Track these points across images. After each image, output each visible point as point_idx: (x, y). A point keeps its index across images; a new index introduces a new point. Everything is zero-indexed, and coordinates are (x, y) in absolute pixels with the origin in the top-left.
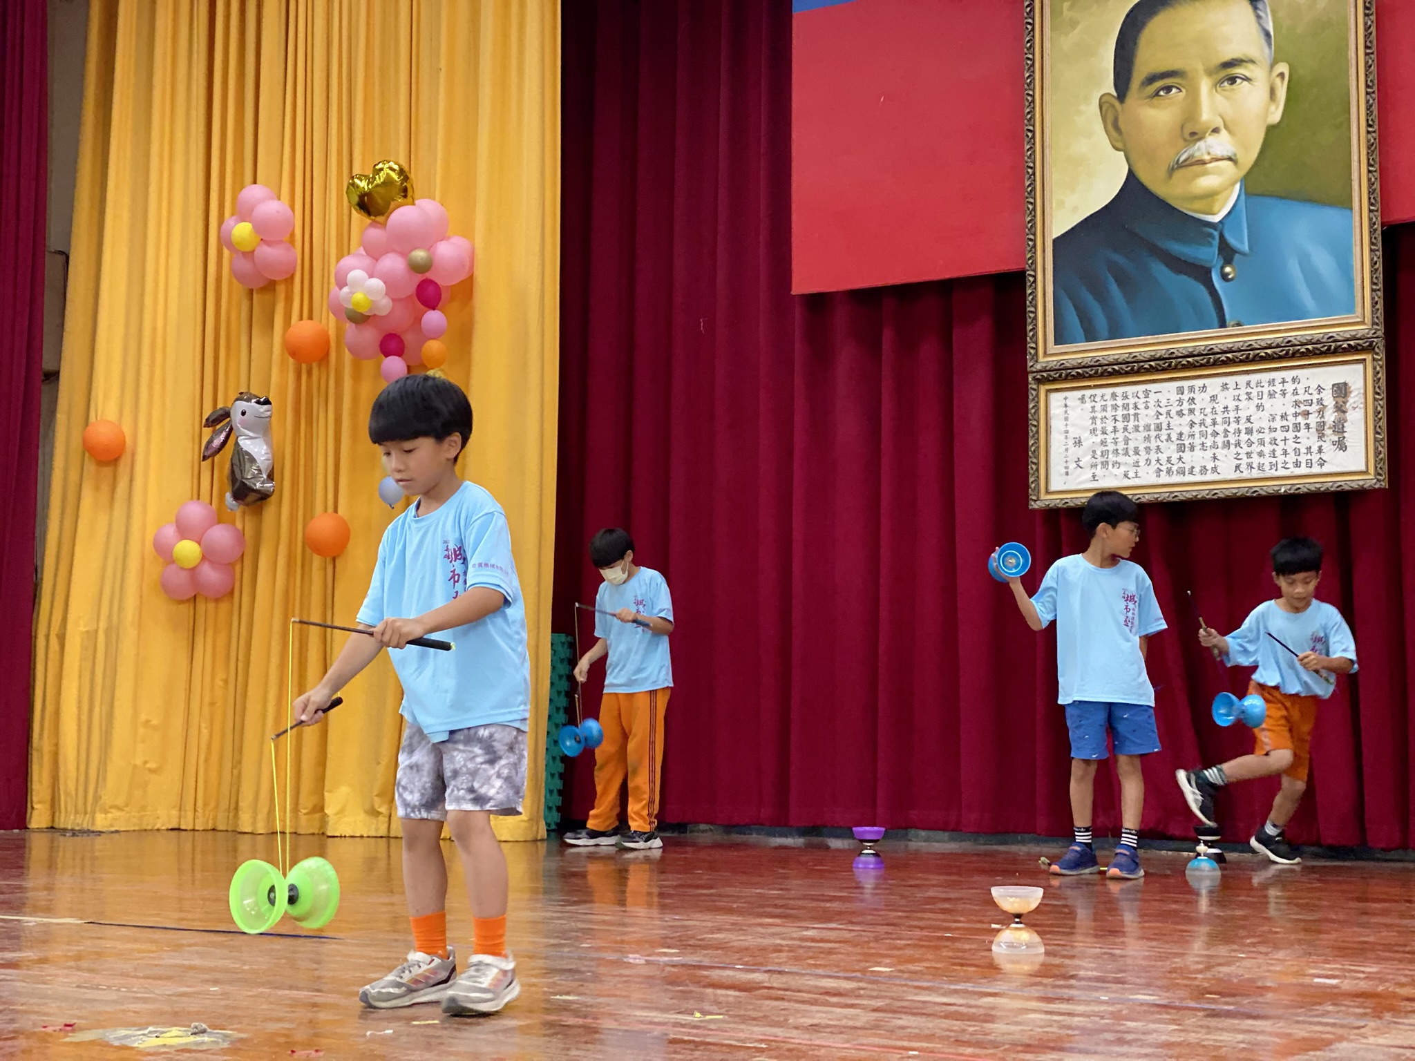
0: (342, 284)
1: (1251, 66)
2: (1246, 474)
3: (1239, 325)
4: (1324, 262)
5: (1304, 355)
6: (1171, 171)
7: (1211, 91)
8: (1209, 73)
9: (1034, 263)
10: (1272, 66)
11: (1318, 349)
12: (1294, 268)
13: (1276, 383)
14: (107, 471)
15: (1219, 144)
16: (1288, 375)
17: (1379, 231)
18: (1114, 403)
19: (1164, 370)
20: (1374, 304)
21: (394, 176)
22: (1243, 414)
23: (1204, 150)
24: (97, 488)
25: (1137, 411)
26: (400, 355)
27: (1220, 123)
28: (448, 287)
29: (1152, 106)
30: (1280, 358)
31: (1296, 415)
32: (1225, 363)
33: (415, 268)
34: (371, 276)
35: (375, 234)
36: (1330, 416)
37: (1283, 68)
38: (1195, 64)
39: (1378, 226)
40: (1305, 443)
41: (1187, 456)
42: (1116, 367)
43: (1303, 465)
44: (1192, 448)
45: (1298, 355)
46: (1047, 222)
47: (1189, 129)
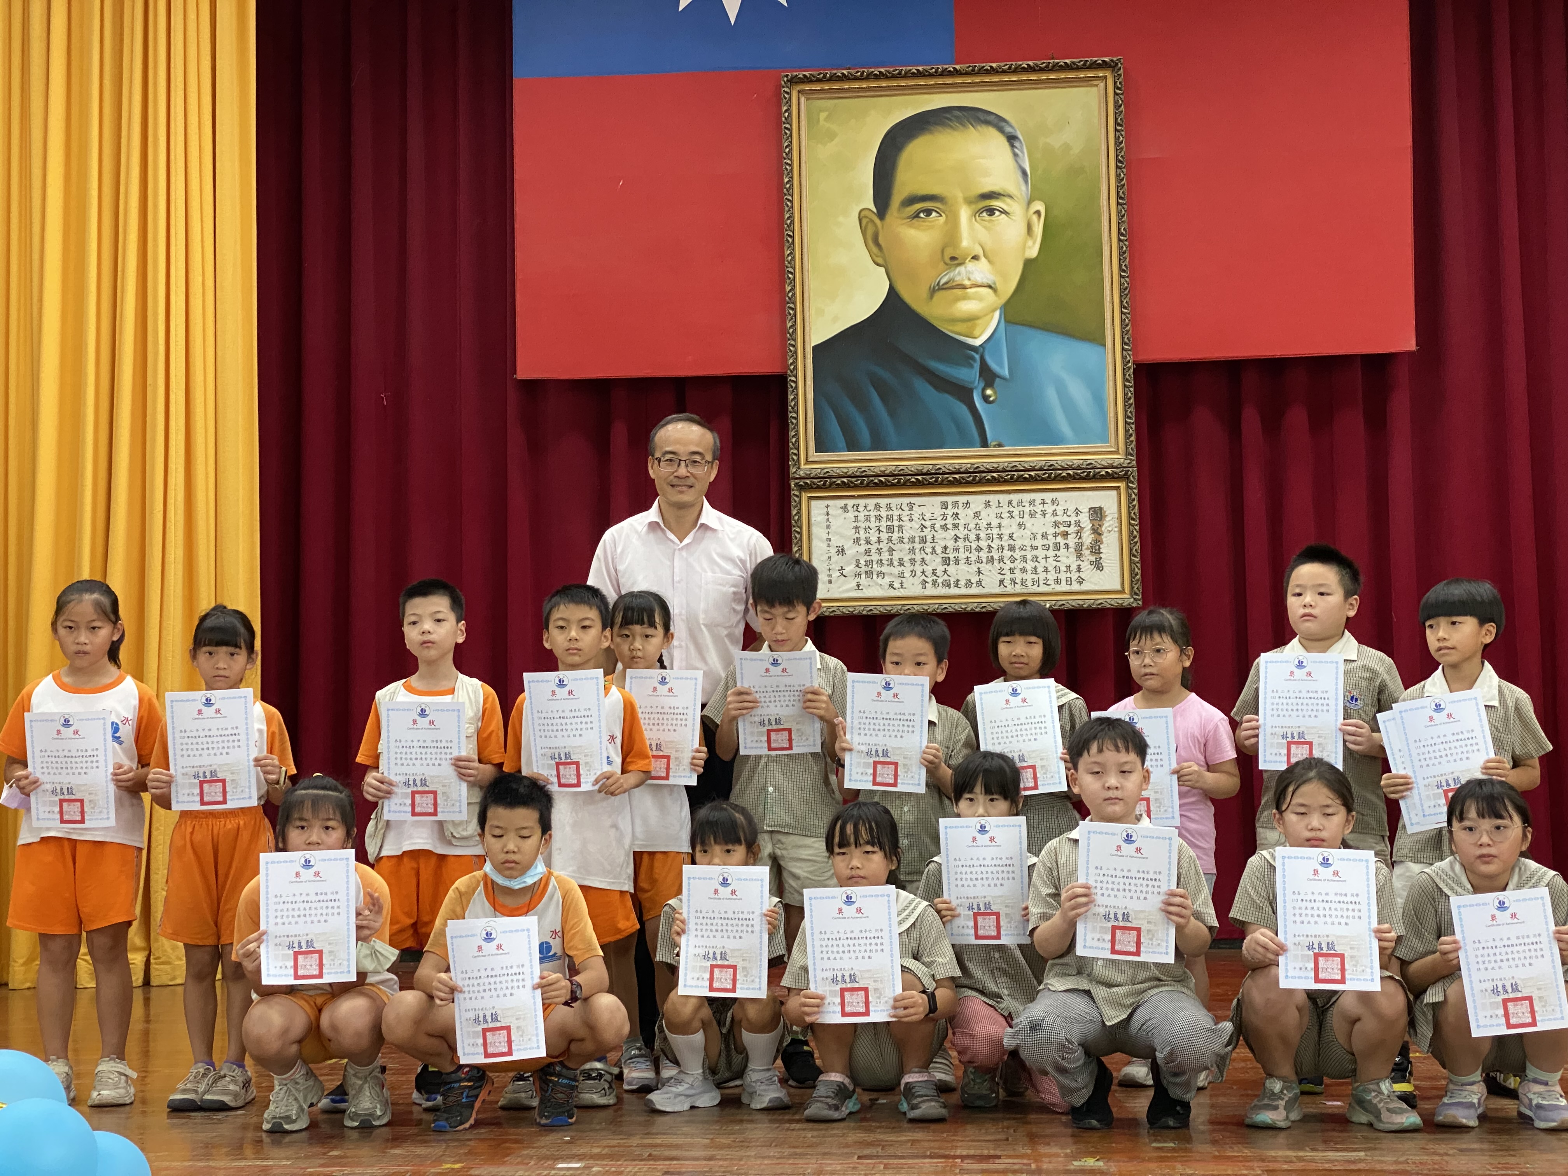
1: (1008, 200)
2: (1010, 589)
3: (1000, 445)
4: (1078, 391)
5: (1064, 479)
6: (934, 291)
7: (970, 220)
8: (969, 202)
9: (796, 368)
10: (1029, 203)
11: (1077, 474)
12: (1051, 395)
13: (1037, 503)
15: (979, 271)
16: (1048, 497)
17: (1132, 370)
18: (878, 513)
19: (930, 485)
20: (1128, 436)
22: (1006, 532)
23: (965, 275)
25: (901, 523)
27: (979, 251)
29: (911, 226)
30: (1043, 480)
31: (1055, 535)
32: (989, 482)
36: (1088, 538)
37: (1039, 206)
38: (956, 194)
39: (1130, 365)
40: (1065, 561)
41: (951, 569)
42: (882, 479)
43: (1063, 582)
44: (957, 561)
45: (1059, 479)
46: (807, 329)
47: (949, 253)
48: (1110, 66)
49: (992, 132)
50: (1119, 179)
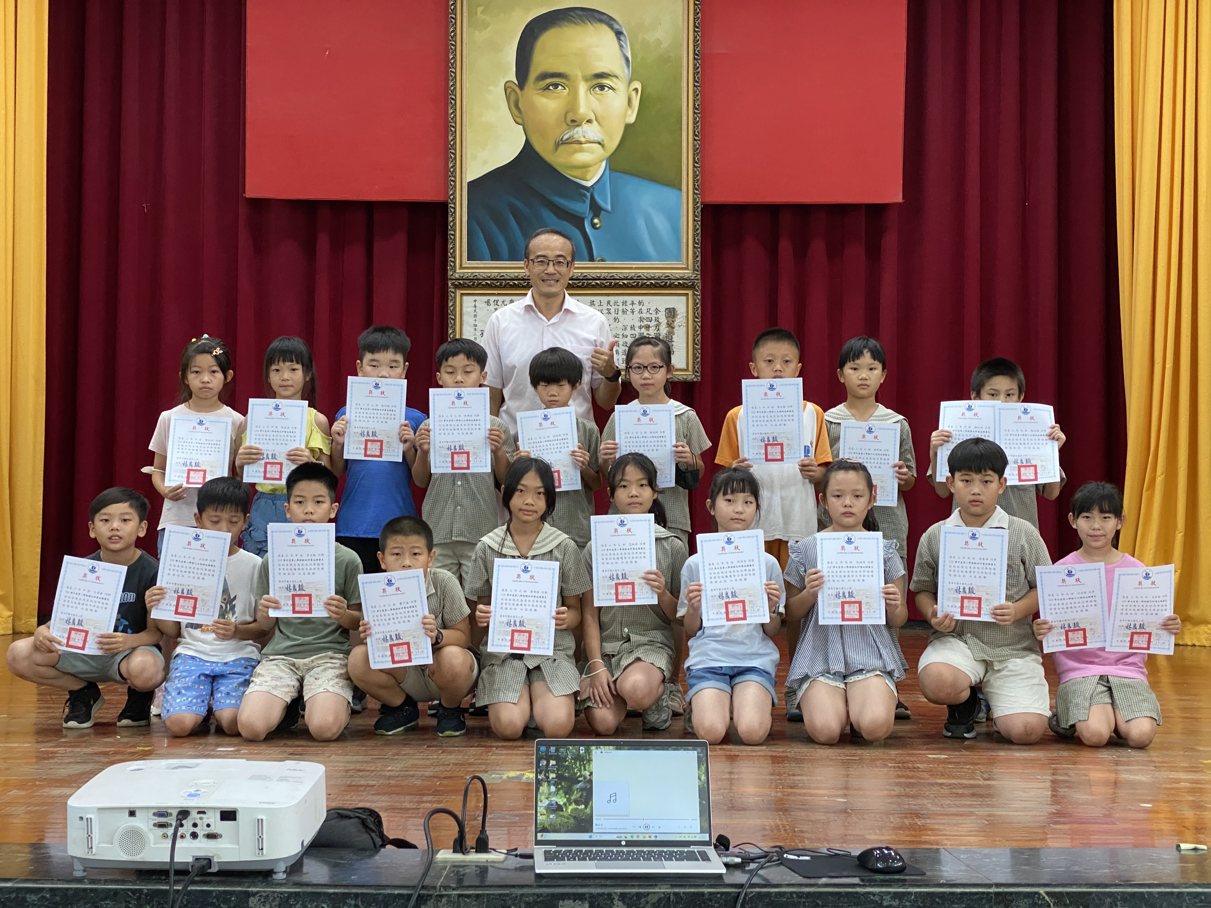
1: (615, 79)
3: (603, 260)
4: (661, 224)
5: (648, 287)
6: (557, 145)
7: (587, 93)
8: (586, 79)
9: (455, 198)
10: (630, 82)
11: (658, 284)
12: (641, 223)
13: (628, 304)
15: (592, 132)
16: (637, 299)
17: (699, 208)
20: (695, 257)
23: (581, 134)
27: (593, 118)
29: (543, 96)
31: (640, 327)
32: (594, 287)
36: (664, 330)
37: (637, 85)
38: (577, 73)
39: (699, 205)
42: (516, 282)
45: (644, 286)
46: (464, 169)
47: (570, 117)
49: (605, 28)
50: (695, 68)
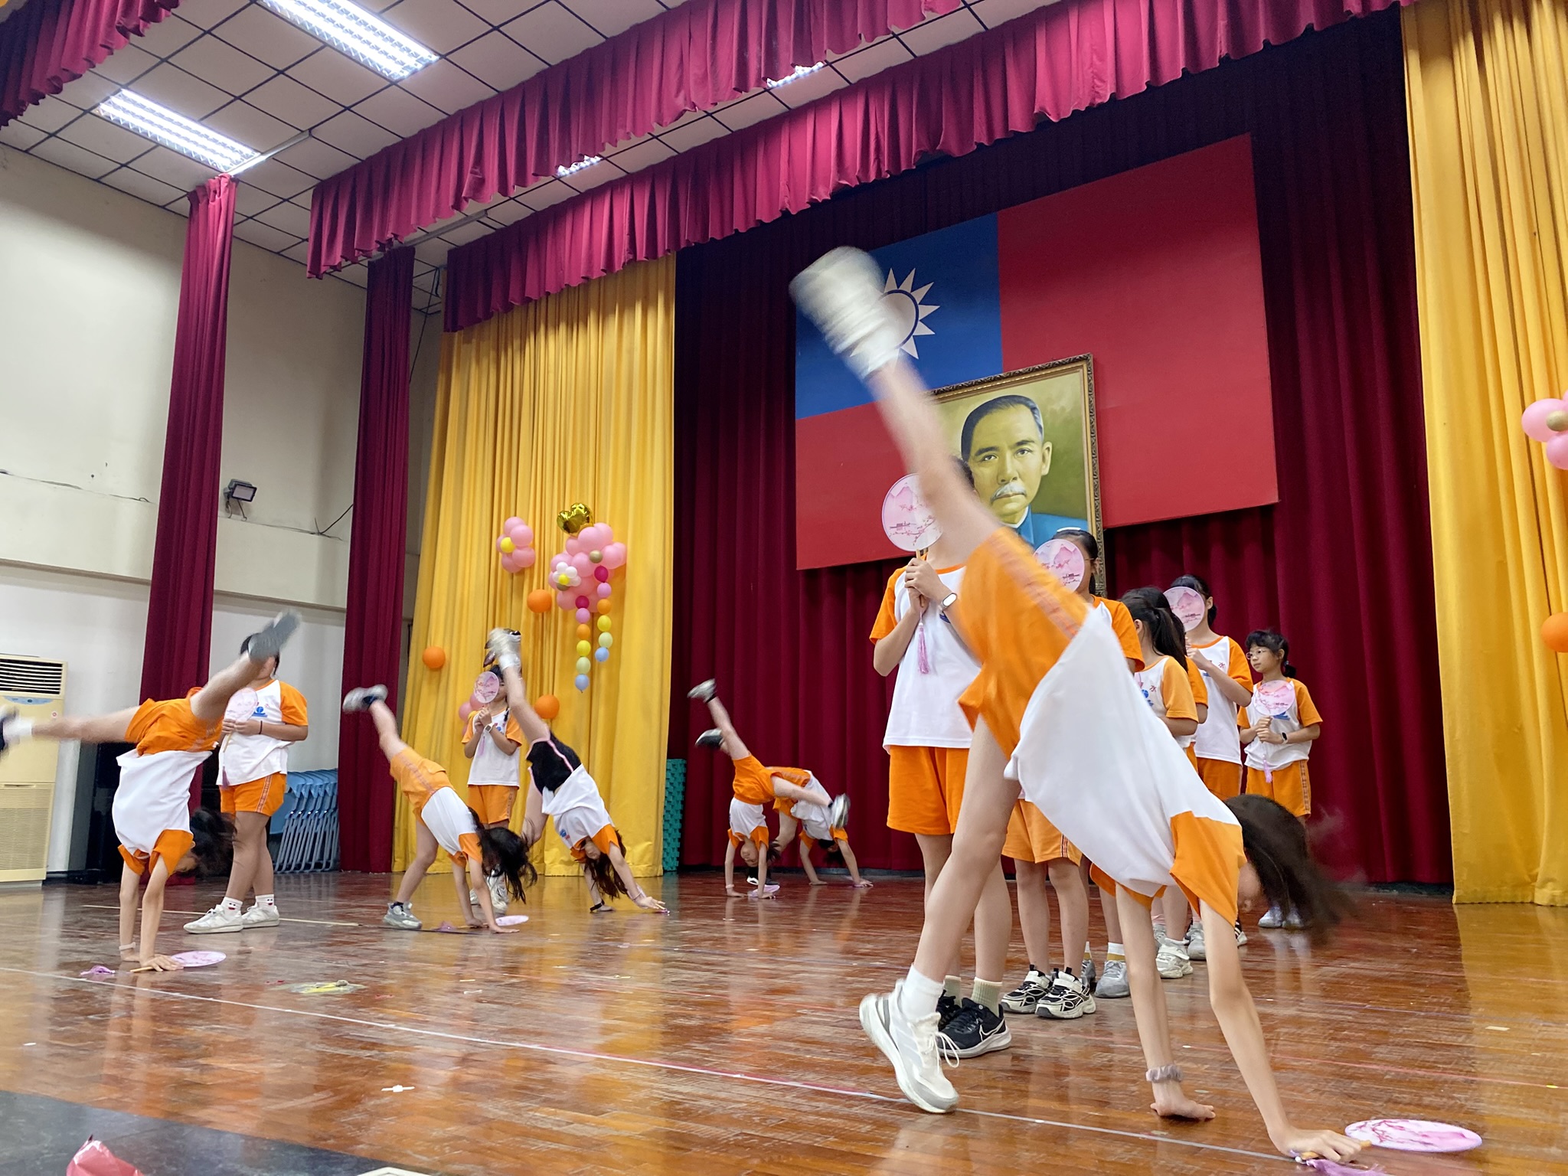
0: (554, 570)
1: (1032, 444)
6: (993, 500)
7: (1012, 458)
8: (1011, 448)
10: (1043, 444)
14: (436, 674)
15: (1017, 486)
17: (1102, 532)
21: (582, 511)
23: (1009, 489)
24: (430, 683)
26: (586, 607)
27: (1017, 475)
28: (611, 570)
29: (982, 466)
33: (594, 560)
34: (570, 565)
35: (572, 542)
37: (1049, 445)
38: (1004, 444)
39: (1101, 529)
47: (1001, 478)
48: (1085, 359)
49: (1023, 407)
